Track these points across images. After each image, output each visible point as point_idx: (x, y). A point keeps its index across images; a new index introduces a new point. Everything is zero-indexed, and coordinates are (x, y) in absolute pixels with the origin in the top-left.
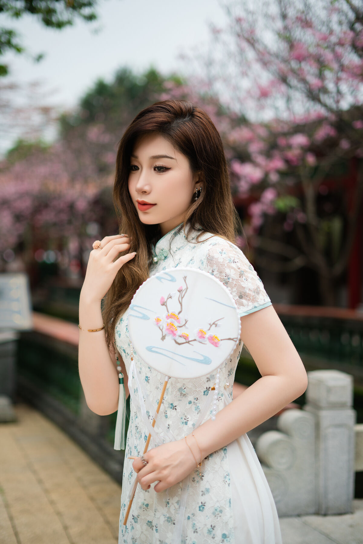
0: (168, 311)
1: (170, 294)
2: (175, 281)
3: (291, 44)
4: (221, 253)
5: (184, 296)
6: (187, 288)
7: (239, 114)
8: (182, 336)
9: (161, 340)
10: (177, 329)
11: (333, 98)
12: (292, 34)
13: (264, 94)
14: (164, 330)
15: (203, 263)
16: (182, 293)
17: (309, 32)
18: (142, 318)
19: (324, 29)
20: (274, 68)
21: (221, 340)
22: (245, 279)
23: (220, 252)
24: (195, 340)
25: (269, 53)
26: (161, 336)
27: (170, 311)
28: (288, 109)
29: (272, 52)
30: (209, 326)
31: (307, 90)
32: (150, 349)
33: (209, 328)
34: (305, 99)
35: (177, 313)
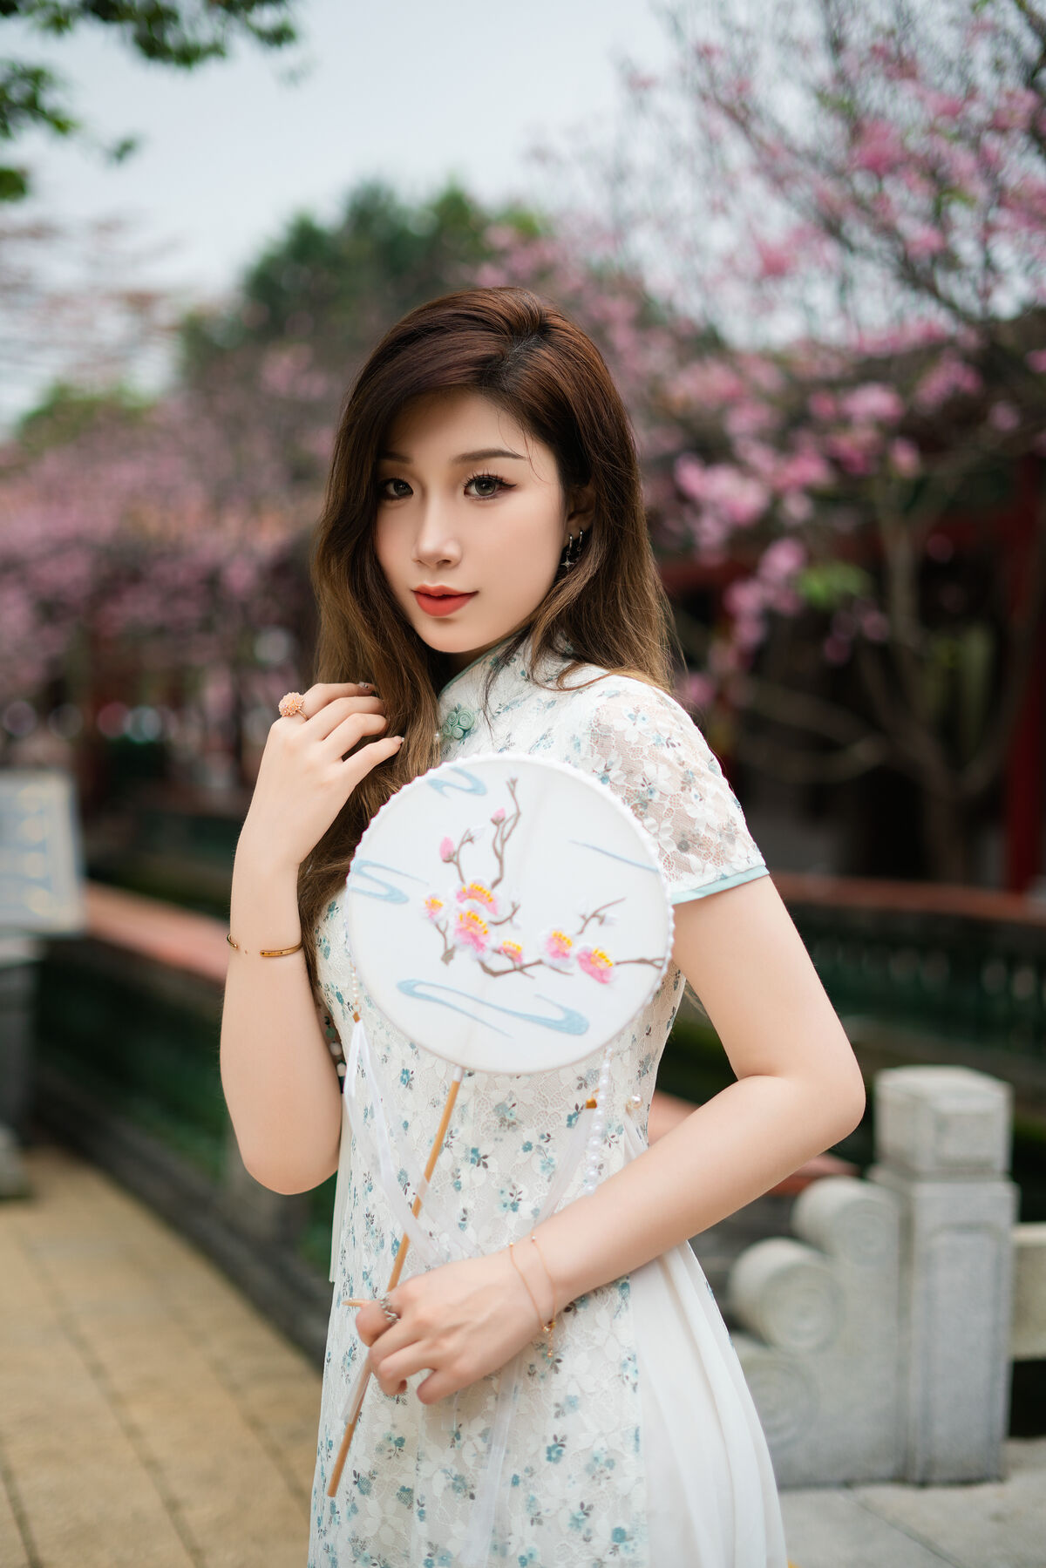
0: (462, 880)
1: (468, 831)
2: (484, 793)
3: (856, 125)
4: (633, 717)
5: (509, 835)
6: (518, 814)
7: (701, 325)
8: (502, 952)
9: (442, 964)
10: (487, 929)
11: (974, 282)
12: (859, 96)
13: (774, 268)
14: (450, 934)
15: (579, 745)
16: (504, 826)
17: (907, 90)
18: (385, 898)
19: (952, 84)
20: (803, 192)
21: (618, 964)
22: (696, 796)
23: (630, 716)
24: (540, 962)
25: (791, 150)
26: (441, 951)
27: (469, 880)
28: (843, 310)
29: (799, 147)
30: (583, 922)
31: (898, 258)
32: (408, 989)
33: (579, 928)
34: (893, 286)
35: (488, 883)
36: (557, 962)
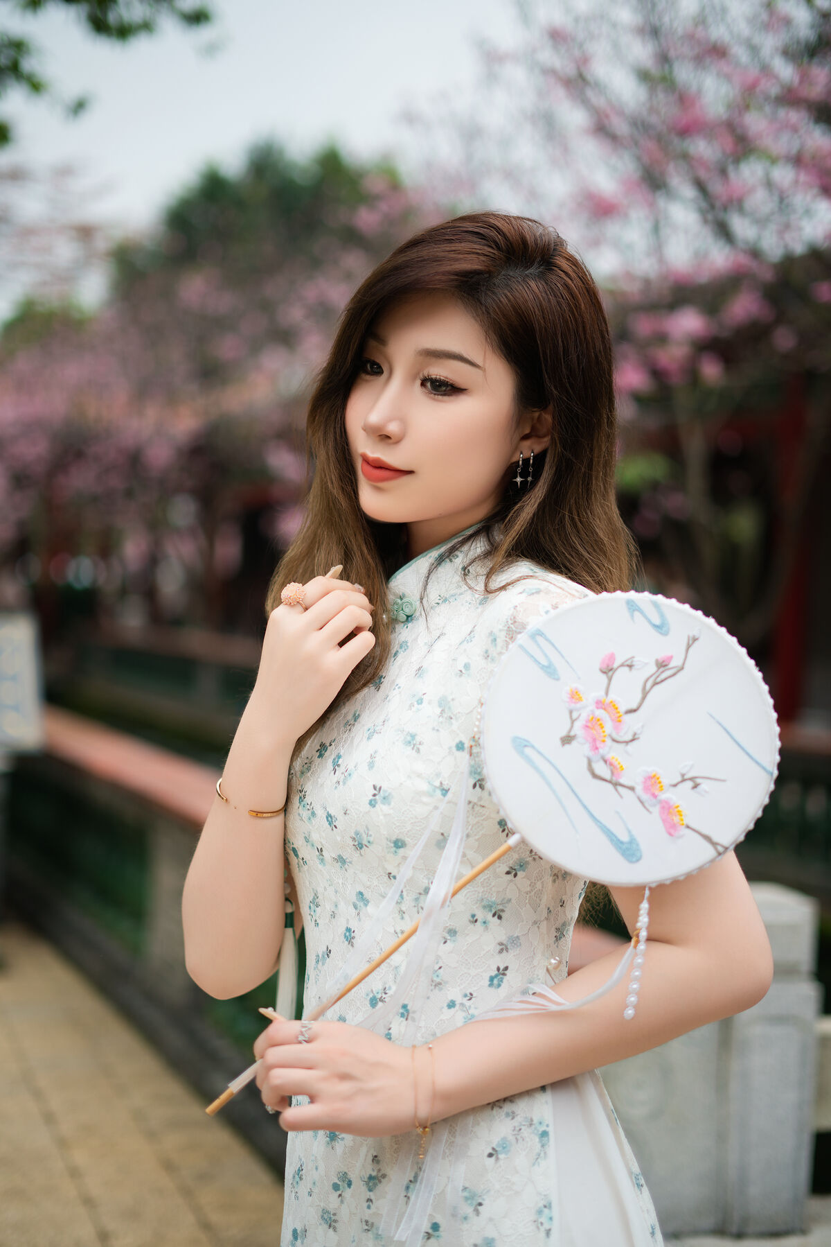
0: (607, 693)
1: (633, 657)
2: (666, 634)
5: (662, 681)
6: (682, 668)
8: (608, 763)
9: (559, 743)
10: (606, 739)
14: (578, 725)
15: (495, 640)
18: (543, 667)
21: (688, 827)
24: (632, 789)
26: (564, 733)
27: (612, 696)
30: (679, 779)
32: (521, 745)
33: (674, 782)
35: (623, 709)
36: (645, 797)
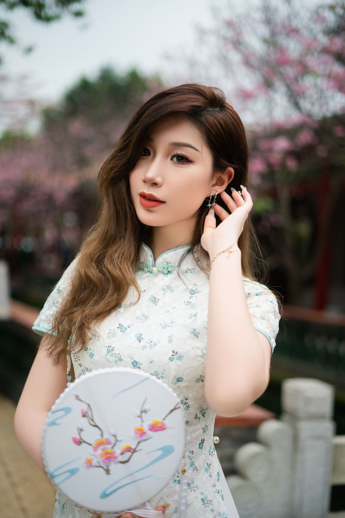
0: (90, 445)
1: (77, 427)
2: (71, 410)
5: (92, 416)
6: (89, 405)
8: (124, 452)
9: (108, 476)
10: (112, 451)
14: (102, 464)
16: (88, 414)
21: (164, 420)
24: (139, 443)
26: (104, 472)
27: (93, 443)
30: (140, 418)
32: (104, 495)
33: (141, 421)
35: (99, 437)
36: (144, 437)
